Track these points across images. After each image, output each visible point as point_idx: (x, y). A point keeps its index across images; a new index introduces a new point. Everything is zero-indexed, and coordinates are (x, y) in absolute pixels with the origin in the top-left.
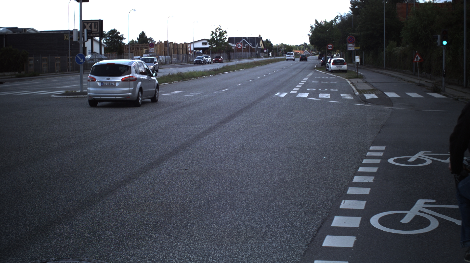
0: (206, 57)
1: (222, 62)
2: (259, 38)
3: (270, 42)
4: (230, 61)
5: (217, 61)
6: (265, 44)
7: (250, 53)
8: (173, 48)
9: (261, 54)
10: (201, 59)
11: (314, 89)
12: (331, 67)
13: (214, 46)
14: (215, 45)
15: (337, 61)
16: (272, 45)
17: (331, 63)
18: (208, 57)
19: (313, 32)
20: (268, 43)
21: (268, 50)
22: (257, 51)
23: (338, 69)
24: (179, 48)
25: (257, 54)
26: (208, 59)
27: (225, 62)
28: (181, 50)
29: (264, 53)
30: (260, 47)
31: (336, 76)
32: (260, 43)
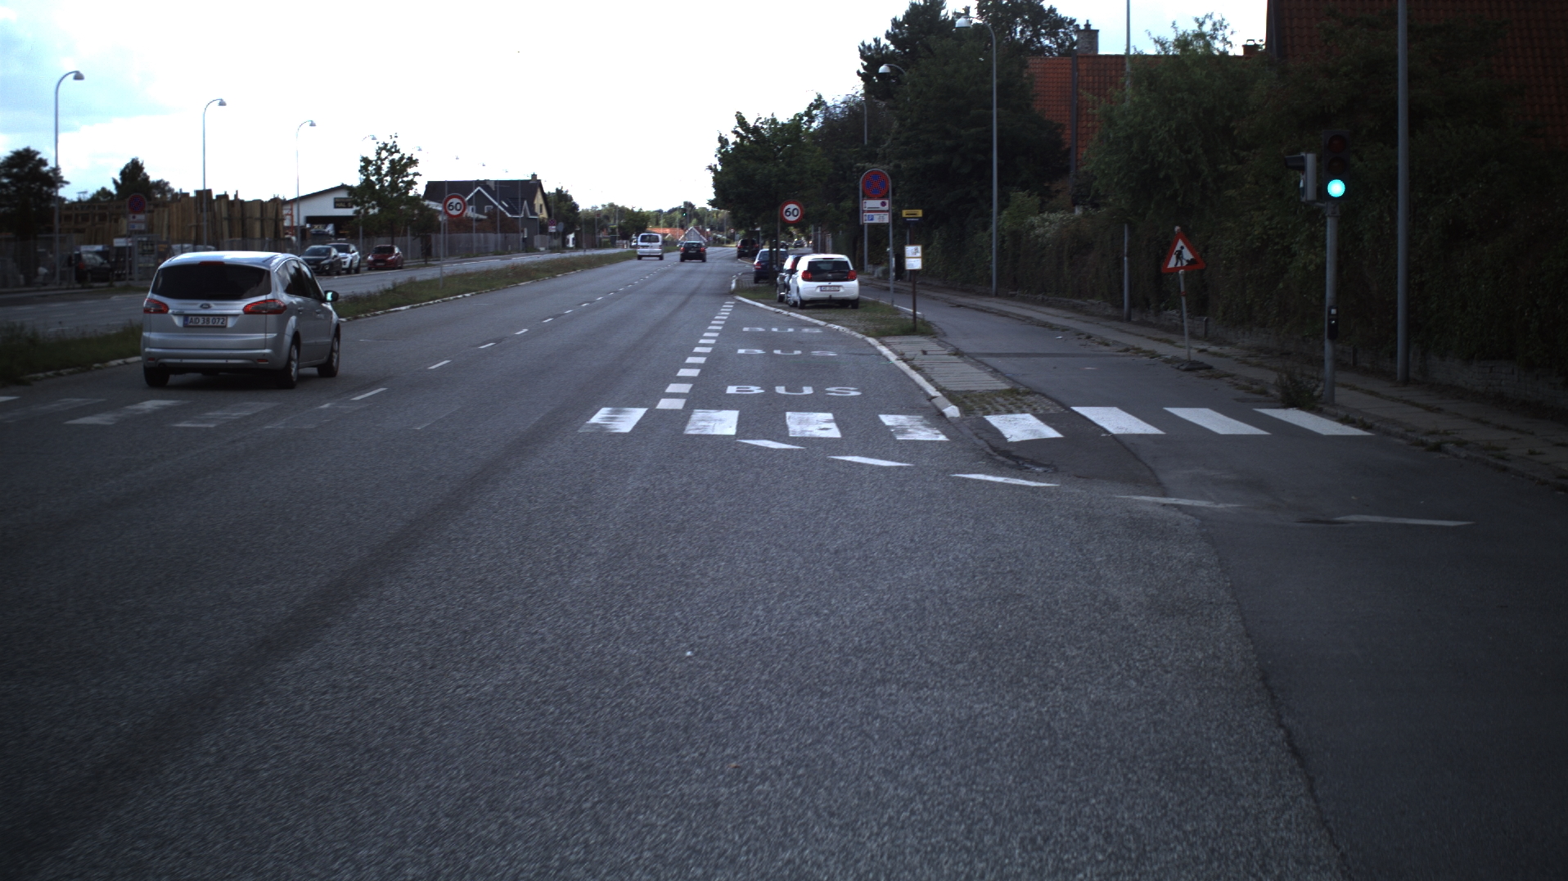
0: (341, 249)
1: (400, 268)
2: (533, 185)
3: (571, 199)
4: (427, 265)
5: (382, 264)
6: (552, 205)
7: (499, 235)
8: (230, 215)
9: (538, 239)
10: (323, 254)
11: (756, 390)
12: (798, 289)
13: (371, 212)
14: (373, 208)
15: (823, 266)
16: (575, 207)
17: (800, 274)
18: (346, 250)
19: (724, 158)
20: (563, 203)
21: (561, 226)
22: (526, 230)
23: (825, 295)
24: (251, 218)
25: (524, 239)
26: (349, 257)
27: (409, 267)
28: (257, 226)
29: (548, 237)
30: (536, 214)
31: (822, 323)
32: (536, 202)
